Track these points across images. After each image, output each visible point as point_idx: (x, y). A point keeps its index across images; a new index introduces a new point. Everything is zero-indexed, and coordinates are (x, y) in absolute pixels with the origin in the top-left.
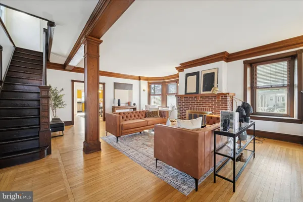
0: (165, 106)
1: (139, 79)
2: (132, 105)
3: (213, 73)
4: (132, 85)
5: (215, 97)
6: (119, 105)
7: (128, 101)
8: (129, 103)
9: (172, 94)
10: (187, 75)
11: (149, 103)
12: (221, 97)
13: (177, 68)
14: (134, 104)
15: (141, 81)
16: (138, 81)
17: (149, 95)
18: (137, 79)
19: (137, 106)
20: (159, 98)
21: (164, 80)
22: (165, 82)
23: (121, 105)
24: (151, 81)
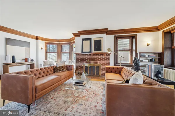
0: (60, 61)
1: (37, 38)
2: (30, 61)
3: (101, 40)
4: (29, 43)
5: (103, 55)
6: (13, 61)
7: (24, 58)
8: (26, 60)
9: (65, 53)
10: (83, 40)
11: (46, 59)
12: (106, 55)
13: (74, 34)
14: (32, 60)
15: (39, 41)
16: (35, 40)
17: (46, 52)
18: (34, 38)
19: (35, 62)
20: (55, 55)
21: (59, 42)
22: (60, 44)
23: (16, 62)
24: (48, 42)
